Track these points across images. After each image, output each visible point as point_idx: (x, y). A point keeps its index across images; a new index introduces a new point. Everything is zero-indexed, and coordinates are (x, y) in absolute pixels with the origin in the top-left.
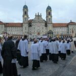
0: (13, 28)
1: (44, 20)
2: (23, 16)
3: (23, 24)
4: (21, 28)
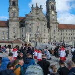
3: (10, 23)
4: (6, 29)
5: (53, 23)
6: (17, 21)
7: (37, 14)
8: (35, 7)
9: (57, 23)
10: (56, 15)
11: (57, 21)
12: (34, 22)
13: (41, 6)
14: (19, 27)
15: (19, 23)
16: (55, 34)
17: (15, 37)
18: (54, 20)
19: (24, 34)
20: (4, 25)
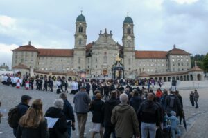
0: (53, 58)
1: (117, 44)
2: (76, 36)
3: (75, 52)
4: (70, 59)
5: (128, 51)
6: (83, 50)
7: (106, 41)
8: (103, 33)
9: (133, 51)
10: (133, 40)
11: (133, 47)
12: (100, 51)
13: (111, 32)
14: (85, 57)
15: (85, 52)
16: (130, 64)
17: (79, 68)
18: (129, 46)
19: (90, 65)
20: (69, 54)
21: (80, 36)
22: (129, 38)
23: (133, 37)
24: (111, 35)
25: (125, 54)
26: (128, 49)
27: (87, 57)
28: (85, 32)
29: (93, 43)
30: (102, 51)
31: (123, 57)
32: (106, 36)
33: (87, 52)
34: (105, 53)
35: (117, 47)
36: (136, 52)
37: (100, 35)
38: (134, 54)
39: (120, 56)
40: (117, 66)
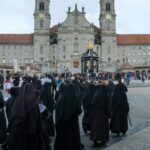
2: (35, 15)
4: (29, 47)
6: (46, 34)
8: (72, 10)
10: (114, 19)
11: (114, 30)
13: (83, 8)
14: (49, 43)
18: (109, 29)
19: (55, 55)
20: (26, 41)
21: (42, 16)
22: (108, 17)
23: (114, 16)
24: (83, 13)
25: (103, 39)
26: (108, 32)
27: (51, 44)
28: (48, 9)
29: (59, 25)
30: (72, 36)
31: (100, 44)
32: (76, 15)
33: (51, 37)
34: (76, 39)
35: (92, 30)
36: (118, 36)
37: (69, 13)
38: (115, 39)
39: (96, 43)
40: (89, 55)
